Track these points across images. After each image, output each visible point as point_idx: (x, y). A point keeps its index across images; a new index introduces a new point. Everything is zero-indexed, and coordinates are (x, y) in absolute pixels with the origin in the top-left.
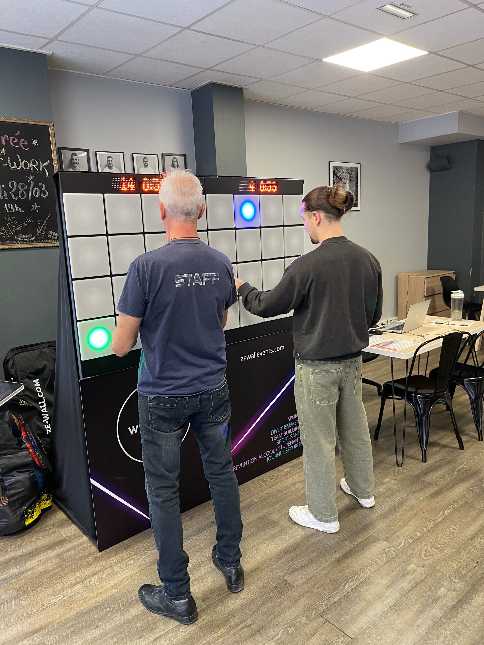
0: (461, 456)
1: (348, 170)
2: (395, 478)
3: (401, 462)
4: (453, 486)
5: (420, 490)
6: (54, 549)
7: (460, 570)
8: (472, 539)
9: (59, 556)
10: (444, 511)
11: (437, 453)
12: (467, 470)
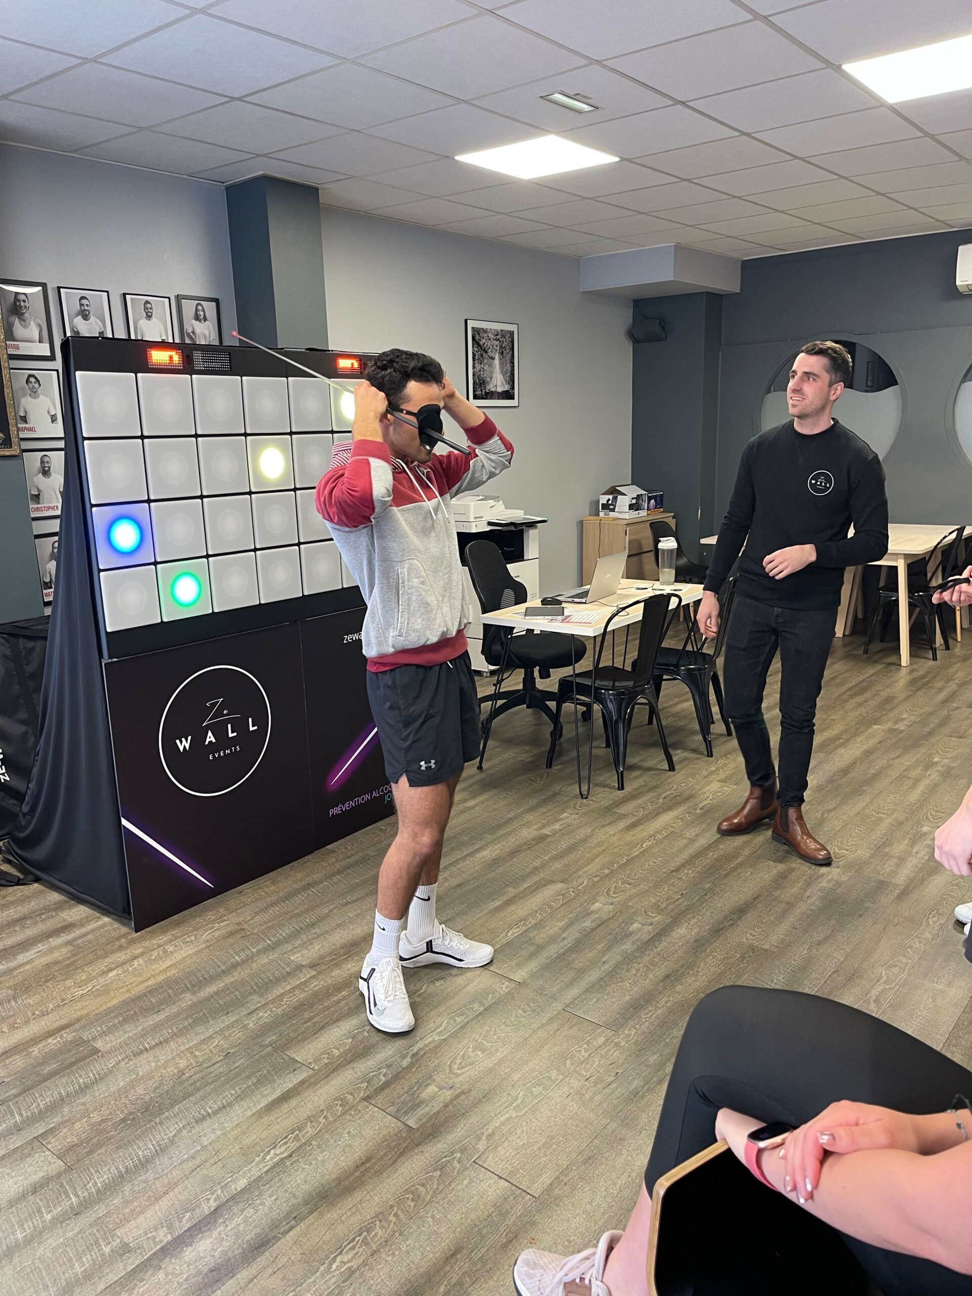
0: (670, 780)
1: (497, 335)
2: (577, 811)
3: (586, 793)
4: (656, 815)
5: (610, 824)
6: (58, 936)
7: (660, 904)
8: (677, 870)
9: (69, 943)
10: (643, 844)
11: (636, 778)
12: (676, 796)
